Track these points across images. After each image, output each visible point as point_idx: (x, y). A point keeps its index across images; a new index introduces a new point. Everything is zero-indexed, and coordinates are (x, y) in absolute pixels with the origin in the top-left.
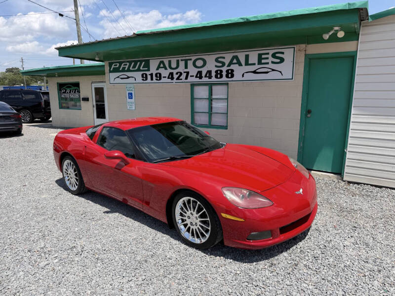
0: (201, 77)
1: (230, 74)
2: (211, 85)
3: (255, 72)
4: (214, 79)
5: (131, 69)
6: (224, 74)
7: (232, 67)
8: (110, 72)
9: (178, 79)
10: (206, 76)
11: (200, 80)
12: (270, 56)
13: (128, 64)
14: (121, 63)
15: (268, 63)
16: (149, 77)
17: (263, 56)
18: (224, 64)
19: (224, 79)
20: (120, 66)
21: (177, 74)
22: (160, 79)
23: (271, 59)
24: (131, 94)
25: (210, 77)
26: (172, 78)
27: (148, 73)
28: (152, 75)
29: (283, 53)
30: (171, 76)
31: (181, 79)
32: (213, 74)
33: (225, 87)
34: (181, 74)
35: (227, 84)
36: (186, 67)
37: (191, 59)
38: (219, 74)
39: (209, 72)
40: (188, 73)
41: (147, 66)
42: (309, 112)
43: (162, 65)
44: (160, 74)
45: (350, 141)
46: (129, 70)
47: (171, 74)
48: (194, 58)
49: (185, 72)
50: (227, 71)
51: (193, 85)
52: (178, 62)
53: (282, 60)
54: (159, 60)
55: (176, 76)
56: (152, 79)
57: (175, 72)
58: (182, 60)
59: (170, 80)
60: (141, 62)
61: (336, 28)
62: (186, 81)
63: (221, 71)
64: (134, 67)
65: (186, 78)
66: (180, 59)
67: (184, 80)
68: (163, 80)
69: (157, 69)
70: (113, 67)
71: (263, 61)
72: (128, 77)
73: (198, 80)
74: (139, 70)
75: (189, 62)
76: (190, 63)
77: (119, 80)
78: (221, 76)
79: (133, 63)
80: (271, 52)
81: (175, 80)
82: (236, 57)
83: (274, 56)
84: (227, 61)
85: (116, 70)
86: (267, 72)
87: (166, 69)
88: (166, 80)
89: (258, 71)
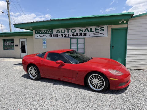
0: (74, 36)
1: (85, 34)
2: (78, 38)
4: (79, 36)
5: (45, 33)
6: (83, 34)
7: (86, 32)
8: (35, 34)
9: (65, 36)
12: (99, 29)
13: (44, 31)
14: (40, 31)
15: (98, 31)
16: (53, 36)
17: (97, 29)
18: (83, 31)
20: (40, 32)
21: (64, 34)
22: (57, 36)
23: (100, 30)
24: (45, 42)
25: (78, 36)
26: (63, 36)
27: (52, 34)
28: (54, 35)
29: (104, 28)
32: (79, 35)
33: (83, 39)
34: (66, 35)
35: (84, 38)
36: (68, 32)
38: (81, 35)
39: (77, 34)
40: (69, 34)
41: (52, 32)
42: (113, 47)
43: (58, 31)
44: (57, 35)
45: (127, 55)
46: (44, 33)
47: (62, 35)
48: (71, 29)
50: (84, 34)
51: (71, 39)
52: (65, 30)
53: (103, 30)
54: (57, 30)
55: (64, 35)
56: (54, 36)
57: (63, 34)
59: (61, 37)
60: (49, 30)
61: (123, 20)
62: (68, 37)
63: (82, 34)
64: (46, 32)
68: (59, 37)
69: (56, 33)
70: (37, 32)
72: (44, 36)
74: (48, 33)
75: (69, 30)
77: (39, 37)
78: (82, 35)
79: (46, 31)
80: (100, 27)
81: (63, 37)
82: (87, 29)
83: (100, 28)
84: (84, 30)
85: (38, 33)
86: (98, 34)
87: (60, 33)
88: (60, 37)
89: (95, 33)
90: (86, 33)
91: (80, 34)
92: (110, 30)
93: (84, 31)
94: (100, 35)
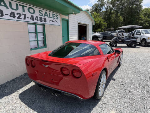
2: (36, 24)
3: (52, 21)
4: (39, 22)
6: (43, 19)
9: (18, 18)
10: (36, 20)
11: (33, 21)
17: (54, 15)
18: (42, 15)
19: (43, 22)
21: (17, 14)
25: (38, 20)
26: (14, 17)
30: (12, 15)
31: (21, 19)
34: (20, 15)
35: (44, 26)
36: (24, 11)
37: (26, 7)
40: (25, 15)
47: (13, 13)
48: (28, 6)
49: (23, 14)
55: (17, 16)
57: (16, 12)
58: (20, 5)
59: (12, 18)
62: (24, 20)
65: (25, 18)
66: (19, 4)
67: (23, 19)
68: (5, 17)
71: (54, 17)
73: (31, 21)
75: (25, 7)
76: (26, 9)
81: (16, 19)
83: (56, 16)
86: (55, 22)
87: (7, 8)
88: (8, 17)
89: (53, 21)
90: (46, 19)
91: (40, 18)
92: (61, 19)
93: (44, 15)
94: (56, 23)
